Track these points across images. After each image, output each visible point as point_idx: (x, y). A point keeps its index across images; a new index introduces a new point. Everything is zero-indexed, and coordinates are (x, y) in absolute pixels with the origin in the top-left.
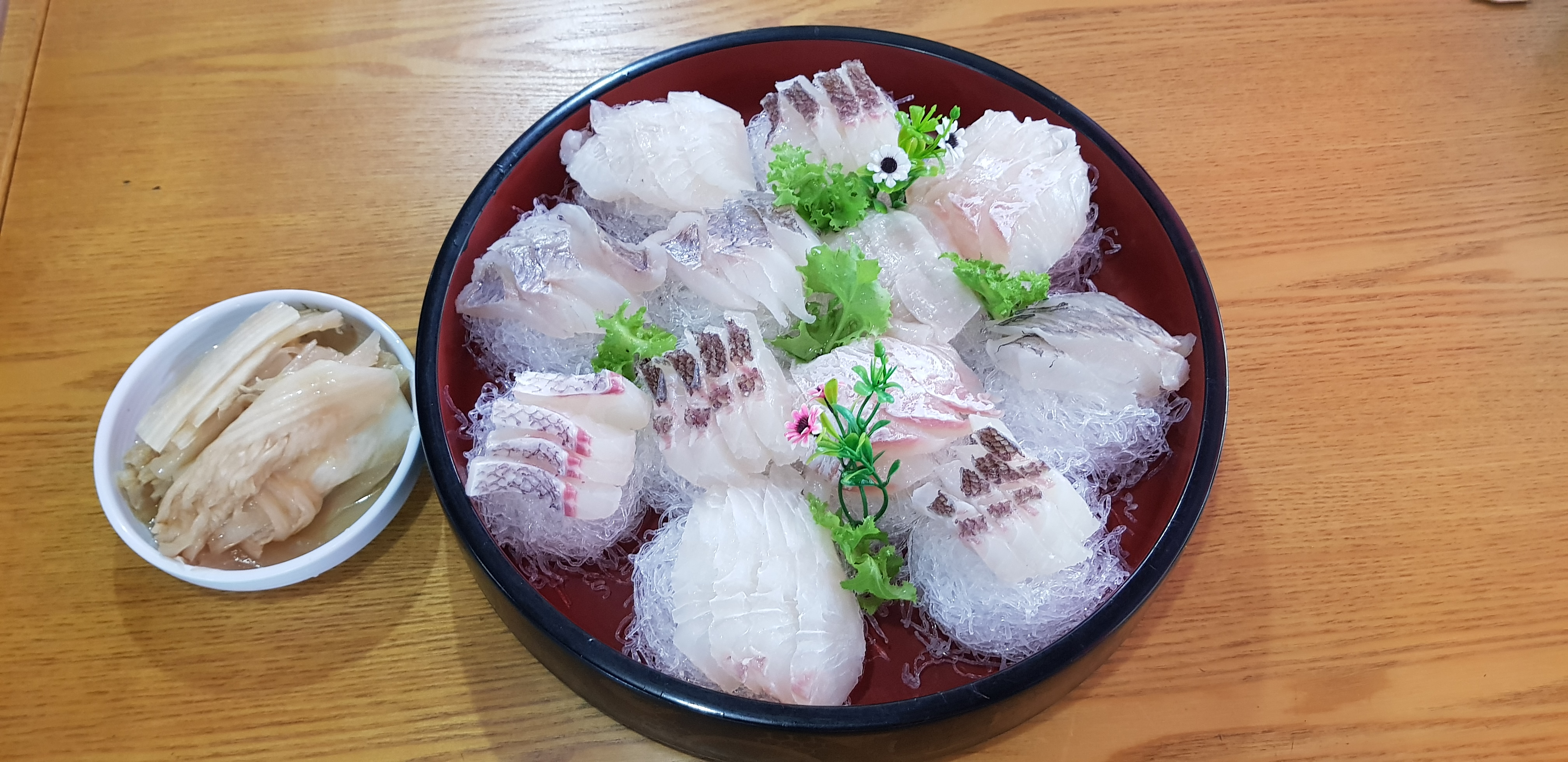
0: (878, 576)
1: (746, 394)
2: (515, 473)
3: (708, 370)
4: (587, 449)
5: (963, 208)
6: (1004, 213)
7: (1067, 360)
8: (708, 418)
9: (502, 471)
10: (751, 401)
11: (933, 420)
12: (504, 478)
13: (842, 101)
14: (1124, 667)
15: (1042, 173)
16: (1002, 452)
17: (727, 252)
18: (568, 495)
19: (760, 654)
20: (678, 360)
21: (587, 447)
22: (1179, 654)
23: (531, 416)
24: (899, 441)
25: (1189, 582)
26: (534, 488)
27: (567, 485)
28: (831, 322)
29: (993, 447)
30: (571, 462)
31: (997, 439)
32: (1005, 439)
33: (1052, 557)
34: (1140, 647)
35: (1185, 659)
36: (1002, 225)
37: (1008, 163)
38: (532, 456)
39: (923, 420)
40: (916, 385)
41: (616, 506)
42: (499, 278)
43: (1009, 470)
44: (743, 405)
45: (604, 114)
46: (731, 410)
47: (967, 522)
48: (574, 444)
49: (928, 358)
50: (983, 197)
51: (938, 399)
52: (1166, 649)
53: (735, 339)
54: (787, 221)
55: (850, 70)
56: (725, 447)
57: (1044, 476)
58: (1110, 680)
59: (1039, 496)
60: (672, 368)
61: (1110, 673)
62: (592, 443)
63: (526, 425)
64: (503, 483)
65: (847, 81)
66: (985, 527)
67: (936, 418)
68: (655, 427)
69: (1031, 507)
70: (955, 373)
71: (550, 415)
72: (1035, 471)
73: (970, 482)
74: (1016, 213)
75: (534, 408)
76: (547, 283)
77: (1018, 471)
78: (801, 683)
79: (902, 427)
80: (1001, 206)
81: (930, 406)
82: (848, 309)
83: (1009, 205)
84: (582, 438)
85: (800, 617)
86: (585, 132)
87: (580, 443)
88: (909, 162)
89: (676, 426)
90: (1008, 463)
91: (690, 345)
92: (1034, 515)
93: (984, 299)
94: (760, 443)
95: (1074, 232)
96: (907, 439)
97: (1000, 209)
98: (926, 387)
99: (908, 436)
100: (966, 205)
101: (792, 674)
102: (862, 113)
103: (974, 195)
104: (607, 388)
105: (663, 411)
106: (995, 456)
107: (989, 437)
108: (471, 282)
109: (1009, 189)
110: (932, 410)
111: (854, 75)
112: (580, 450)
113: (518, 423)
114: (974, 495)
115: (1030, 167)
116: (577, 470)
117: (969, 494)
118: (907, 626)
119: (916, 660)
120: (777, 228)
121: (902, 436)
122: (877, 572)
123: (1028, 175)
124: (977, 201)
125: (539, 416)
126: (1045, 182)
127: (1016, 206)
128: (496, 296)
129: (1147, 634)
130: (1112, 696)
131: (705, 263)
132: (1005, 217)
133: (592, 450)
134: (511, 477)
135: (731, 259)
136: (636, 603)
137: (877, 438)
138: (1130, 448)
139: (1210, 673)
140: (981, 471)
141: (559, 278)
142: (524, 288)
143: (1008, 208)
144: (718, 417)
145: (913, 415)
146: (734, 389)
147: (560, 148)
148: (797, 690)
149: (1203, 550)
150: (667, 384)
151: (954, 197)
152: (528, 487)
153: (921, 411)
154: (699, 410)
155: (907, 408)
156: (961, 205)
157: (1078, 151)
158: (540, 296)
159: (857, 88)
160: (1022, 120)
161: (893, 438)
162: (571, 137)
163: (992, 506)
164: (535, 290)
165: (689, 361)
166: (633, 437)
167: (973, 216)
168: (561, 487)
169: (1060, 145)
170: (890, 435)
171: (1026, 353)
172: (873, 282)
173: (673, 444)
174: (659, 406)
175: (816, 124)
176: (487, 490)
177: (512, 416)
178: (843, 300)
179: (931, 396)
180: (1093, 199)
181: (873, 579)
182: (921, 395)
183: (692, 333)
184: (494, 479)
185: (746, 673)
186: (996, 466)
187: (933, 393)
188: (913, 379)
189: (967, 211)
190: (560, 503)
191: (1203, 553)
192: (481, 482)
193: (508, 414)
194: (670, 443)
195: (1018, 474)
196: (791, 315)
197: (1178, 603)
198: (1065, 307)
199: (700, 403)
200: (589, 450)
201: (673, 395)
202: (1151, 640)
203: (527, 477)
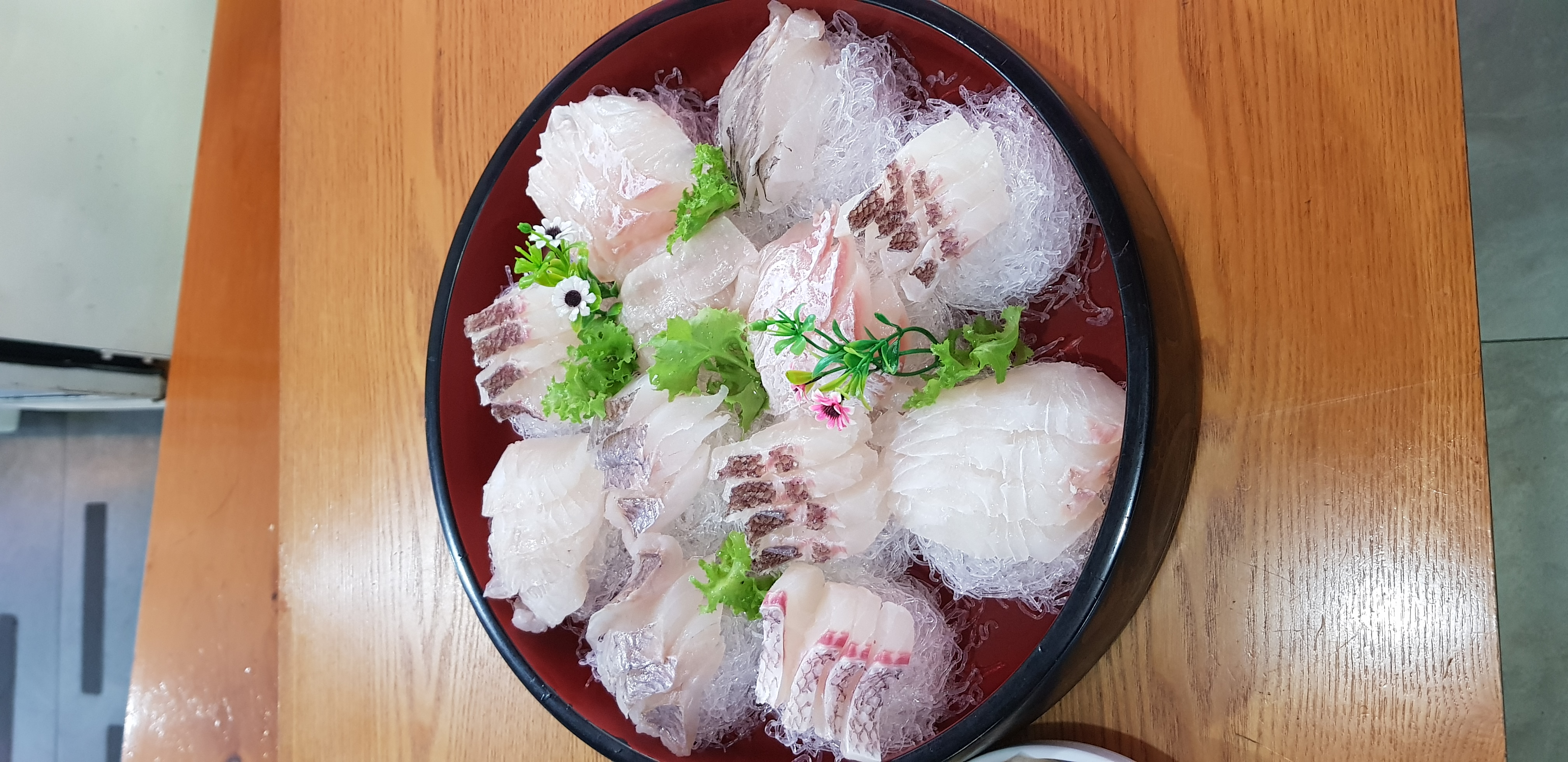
0: (994, 344)
1: (795, 464)
2: (860, 713)
3: (768, 501)
4: (841, 636)
5: (623, 226)
6: (631, 185)
7: (785, 134)
8: (818, 506)
9: (857, 726)
10: (803, 461)
11: (836, 275)
12: (865, 725)
13: (505, 340)
14: (1106, 96)
15: (593, 143)
16: (874, 207)
17: (648, 471)
18: (887, 660)
19: (1067, 473)
20: (756, 531)
21: (838, 636)
22: (1095, 39)
23: (802, 691)
24: (856, 311)
25: (1022, 23)
26: (877, 694)
27: (877, 660)
28: (728, 369)
29: (869, 216)
30: (853, 653)
31: (860, 210)
32: (861, 203)
33: (986, 164)
34: (1086, 78)
35: (1102, 33)
36: (643, 187)
37: (580, 176)
38: (843, 693)
39: (835, 285)
40: (799, 289)
41: (903, 610)
42: (657, 709)
43: (893, 202)
44: (807, 468)
45: (499, 585)
46: (811, 482)
47: (944, 249)
48: (834, 649)
49: (772, 274)
50: (614, 205)
51: (815, 267)
52: (1090, 52)
53: (738, 471)
54: (622, 406)
55: (474, 330)
56: (850, 490)
57: (902, 166)
58: (1118, 111)
59: (922, 173)
60: (763, 539)
61: (1111, 112)
62: (834, 629)
63: (811, 696)
64: (870, 725)
65: (484, 333)
66: (951, 231)
67: (834, 271)
68: (823, 561)
69: (933, 182)
70: (791, 248)
71: (803, 671)
72: (896, 174)
73: (903, 242)
74: (632, 172)
75: (794, 687)
76: (666, 660)
77: (895, 192)
78: (1100, 434)
79: (841, 306)
80: (624, 187)
81: (822, 276)
82: (714, 351)
83: (623, 179)
84: (828, 640)
85: (1031, 429)
86: (515, 605)
87: (834, 642)
88: (571, 278)
89: (823, 540)
90: (886, 202)
91: (742, 517)
92: (941, 180)
93: (717, 212)
94: (848, 453)
95: (656, 115)
96: (854, 303)
97: (627, 188)
98: (802, 279)
99: (851, 302)
100: (620, 222)
101: (1090, 442)
102: (518, 321)
103: (610, 213)
104: (779, 609)
105: (807, 552)
106: (878, 215)
107: (859, 219)
108: (659, 738)
109: (607, 177)
110: (826, 275)
111: (480, 326)
112: (841, 643)
113: (808, 704)
114: (917, 239)
115: (587, 155)
116: (861, 648)
117: (915, 245)
118: (1048, 317)
119: (1084, 310)
120: (628, 418)
121: (851, 308)
122: (989, 345)
123: (594, 157)
124: (616, 211)
125: (802, 683)
127: (625, 172)
128: (676, 714)
129: (1073, 70)
130: (1134, 111)
131: (658, 495)
132: (635, 184)
133: (842, 630)
134: (864, 717)
135: (655, 469)
136: (1005, 597)
137: (851, 333)
138: (881, 76)
139: (1118, 9)
140: (892, 229)
141: (661, 647)
142: (669, 685)
143: (626, 180)
144: (817, 496)
145: (830, 295)
146: (789, 477)
147: (530, 633)
148: (1106, 439)
149: (991, 7)
150: (779, 545)
151: (612, 234)
152: (875, 700)
153: (827, 286)
154: (808, 515)
155: (822, 301)
156: (620, 227)
157: (575, 104)
158: (678, 669)
159: (493, 324)
160: (539, 159)
161: (852, 318)
162: (519, 620)
163: (929, 222)
164: (673, 674)
165: (757, 520)
166: (832, 586)
167: (631, 216)
168: (877, 666)
169: (567, 122)
170: (848, 319)
171: (775, 175)
172: (690, 324)
173: (841, 544)
174: (801, 555)
175: (525, 368)
176: (875, 744)
177: (800, 711)
178: (707, 356)
179: (811, 274)
180: (624, 92)
181: (996, 350)
182: (810, 284)
183: (728, 514)
184: (865, 735)
185: (1086, 491)
186: (888, 214)
187: (809, 272)
188: (793, 291)
189: (626, 222)
190: (894, 669)
191: (993, 8)
192: (867, 749)
193: (798, 714)
194: (840, 548)
195: (898, 193)
196: (718, 410)
197: (1043, 36)
198: (731, 130)
199: (801, 513)
200: (842, 633)
201: (791, 540)
202: (1080, 67)
203: (865, 700)
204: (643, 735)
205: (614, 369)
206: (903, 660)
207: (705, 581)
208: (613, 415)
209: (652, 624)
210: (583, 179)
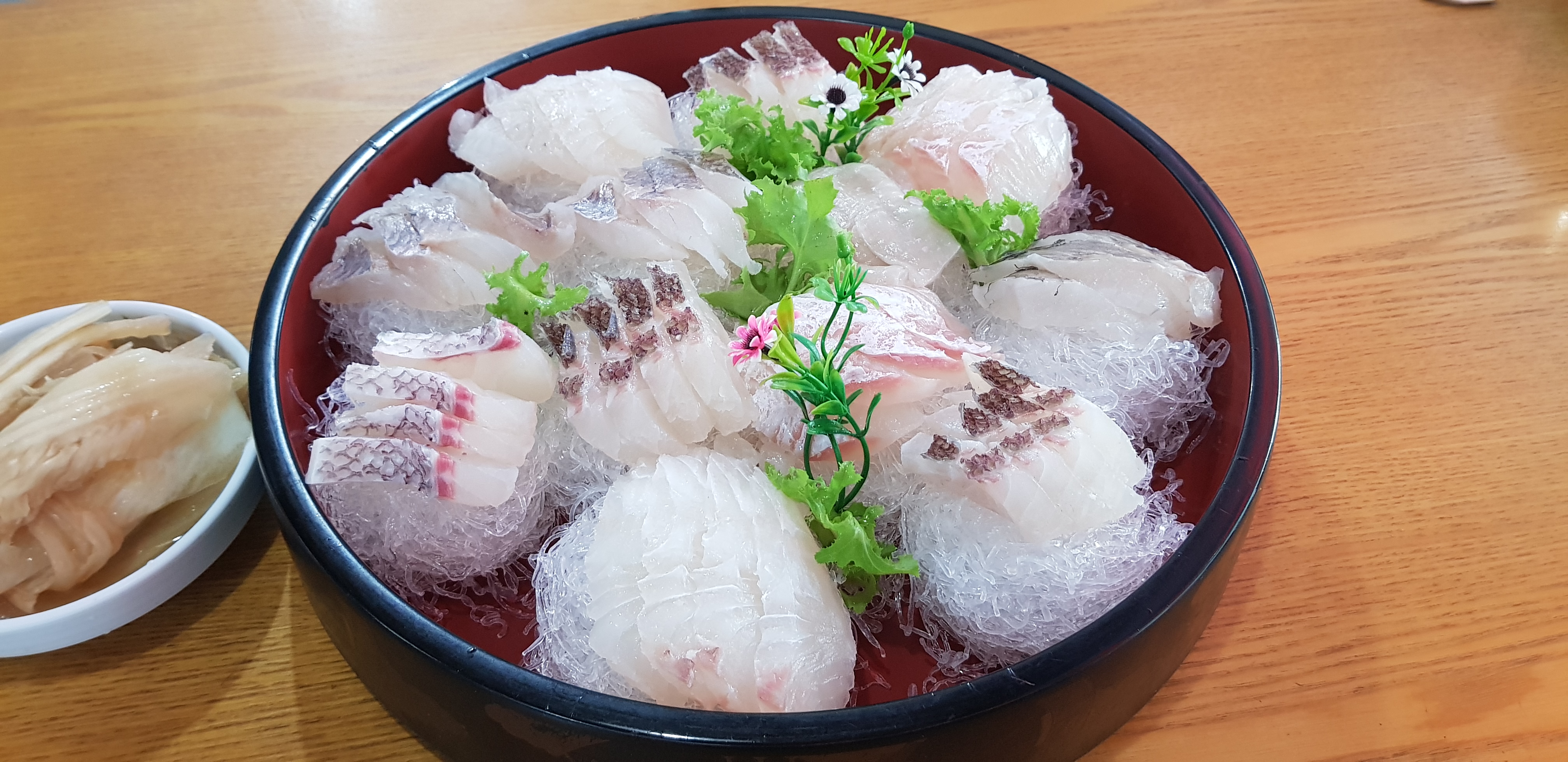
0: (865, 540)
1: (678, 337)
2: (373, 452)
3: (629, 320)
4: (469, 410)
5: (927, 150)
6: (976, 152)
7: (1076, 286)
8: (629, 369)
9: (355, 450)
10: (684, 346)
11: (918, 358)
12: (358, 460)
13: (775, 59)
14: (1198, 688)
15: (1014, 113)
16: (1009, 386)
17: (649, 197)
18: (443, 466)
19: (711, 644)
20: (590, 313)
21: (469, 407)
22: (1266, 666)
23: (396, 380)
25: (1261, 580)
26: (398, 469)
27: (440, 454)
28: (781, 279)
29: (997, 382)
30: (448, 424)
31: (1002, 373)
32: (1012, 371)
34: (1214, 662)
35: (1274, 672)
36: (975, 164)
37: (974, 104)
38: (396, 428)
39: (905, 357)
40: (892, 321)
42: (366, 251)
43: (1022, 402)
44: (675, 352)
45: (499, 94)
46: (660, 355)
47: (976, 458)
48: (451, 404)
49: (904, 297)
50: (949, 139)
51: (922, 338)
52: (1247, 662)
53: (660, 284)
54: (720, 168)
55: (783, 32)
56: (655, 406)
57: (1068, 403)
58: (1183, 705)
59: (1066, 421)
60: (582, 323)
61: (1181, 697)
62: (477, 402)
63: (390, 393)
64: (357, 468)
65: (780, 41)
66: (1001, 460)
67: (921, 354)
68: (563, 392)
69: (1056, 437)
70: (938, 317)
71: (421, 375)
72: (1054, 399)
73: (973, 420)
74: (990, 151)
75: (399, 370)
76: (424, 246)
77: (1034, 402)
78: (770, 686)
79: (878, 366)
80: (971, 146)
81: (912, 342)
82: (798, 254)
83: (981, 144)
84: (463, 395)
85: (764, 597)
86: (478, 114)
87: (460, 402)
88: (859, 91)
89: (587, 384)
90: (1020, 396)
92: (1062, 444)
94: (700, 400)
96: (888, 378)
97: (971, 149)
98: (904, 324)
99: (888, 374)
100: (931, 147)
101: (757, 673)
102: (801, 67)
103: (939, 137)
104: (497, 339)
105: (572, 372)
106: (1001, 391)
107: (990, 371)
108: (331, 261)
109: (979, 129)
110: (915, 346)
111: (789, 38)
112: (460, 412)
113: (379, 390)
114: (981, 432)
115: (999, 109)
116: (456, 435)
117: (973, 433)
118: (908, 634)
119: (925, 683)
120: (709, 175)
121: (881, 375)
122: (863, 535)
123: (998, 115)
124: (943, 142)
125: (407, 379)
126: (1020, 120)
127: (989, 145)
128: (361, 268)
129: (1220, 646)
130: (1189, 725)
131: (621, 216)
132: (977, 156)
133: (476, 412)
134: (367, 459)
135: (653, 204)
139: (1310, 687)
140: (986, 407)
141: (439, 240)
142: (395, 252)
143: (980, 147)
144: (642, 367)
145: (892, 352)
146: (662, 334)
148: (764, 695)
149: (1270, 542)
150: (576, 341)
151: (915, 141)
152: (390, 470)
153: (901, 347)
154: (618, 363)
155: (883, 345)
156: (925, 148)
157: (1051, 102)
158: (416, 261)
159: (793, 48)
160: (984, 73)
162: (462, 117)
163: (1006, 439)
164: (410, 253)
165: (604, 312)
166: (532, 405)
167: (939, 157)
168: (433, 456)
169: (1030, 94)
170: (865, 374)
171: (1024, 282)
172: (828, 216)
173: (586, 404)
174: (567, 367)
175: (748, 79)
176: (334, 476)
177: (370, 381)
178: (794, 247)
179: (912, 334)
181: (859, 545)
182: (901, 332)
184: (344, 461)
185: (692, 672)
186: (1004, 400)
187: (913, 330)
188: (888, 315)
189: (932, 152)
190: (432, 478)
191: (1270, 546)
192: (326, 463)
193: (365, 379)
194: (581, 404)
195: (1034, 406)
196: (731, 264)
197: (1251, 606)
198: (1063, 242)
199: (617, 356)
200: (472, 412)
201: (583, 353)
202: (1226, 653)
203: (389, 456)
204: (333, 246)
205: (761, 159)
206: (444, 489)
207: (523, 273)
208: (710, 161)
209: (467, 228)
210: (971, 107)
